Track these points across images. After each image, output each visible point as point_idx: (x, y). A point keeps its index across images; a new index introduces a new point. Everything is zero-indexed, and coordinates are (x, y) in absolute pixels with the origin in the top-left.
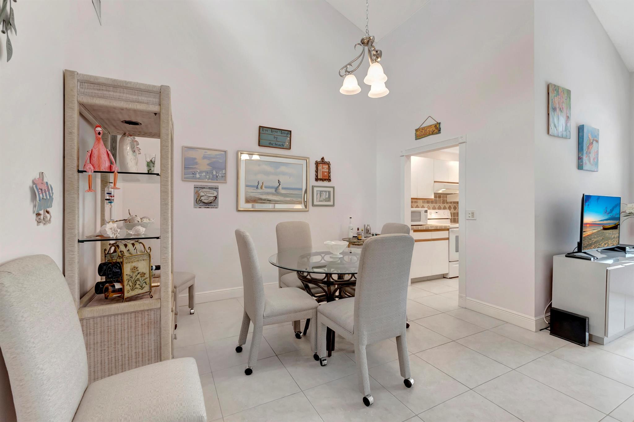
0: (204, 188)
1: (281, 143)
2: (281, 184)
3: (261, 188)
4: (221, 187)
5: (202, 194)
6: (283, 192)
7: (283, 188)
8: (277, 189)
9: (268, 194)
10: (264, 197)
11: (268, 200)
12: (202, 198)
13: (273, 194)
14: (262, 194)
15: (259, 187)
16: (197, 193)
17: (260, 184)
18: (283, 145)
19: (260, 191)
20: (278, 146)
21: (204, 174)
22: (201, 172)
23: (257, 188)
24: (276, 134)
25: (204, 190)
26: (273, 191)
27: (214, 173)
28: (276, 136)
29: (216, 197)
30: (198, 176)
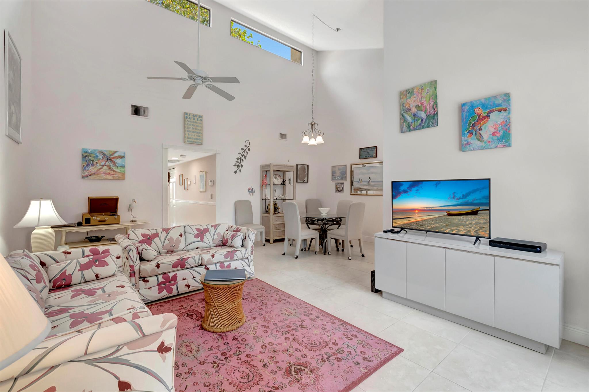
0: (338, 184)
1: (371, 155)
2: (371, 179)
3: (361, 182)
4: (345, 182)
5: (338, 187)
6: (372, 184)
7: (372, 182)
8: (369, 182)
9: (364, 185)
10: (362, 187)
11: (364, 189)
12: (338, 189)
13: (367, 185)
14: (361, 185)
15: (360, 182)
16: (336, 186)
17: (360, 180)
18: (372, 156)
19: (360, 184)
20: (370, 157)
21: (338, 177)
22: (337, 177)
23: (359, 182)
24: (368, 150)
25: (339, 185)
26: (367, 183)
27: (342, 177)
28: (368, 152)
29: (343, 188)
30: (336, 179)
